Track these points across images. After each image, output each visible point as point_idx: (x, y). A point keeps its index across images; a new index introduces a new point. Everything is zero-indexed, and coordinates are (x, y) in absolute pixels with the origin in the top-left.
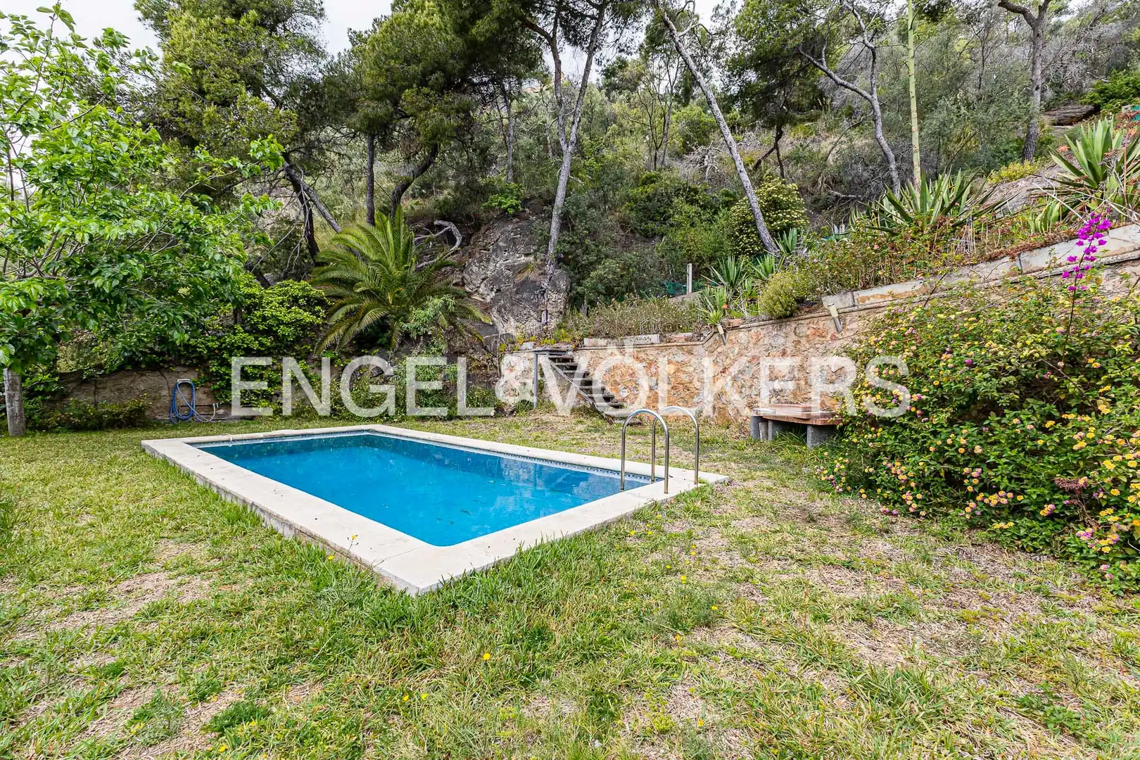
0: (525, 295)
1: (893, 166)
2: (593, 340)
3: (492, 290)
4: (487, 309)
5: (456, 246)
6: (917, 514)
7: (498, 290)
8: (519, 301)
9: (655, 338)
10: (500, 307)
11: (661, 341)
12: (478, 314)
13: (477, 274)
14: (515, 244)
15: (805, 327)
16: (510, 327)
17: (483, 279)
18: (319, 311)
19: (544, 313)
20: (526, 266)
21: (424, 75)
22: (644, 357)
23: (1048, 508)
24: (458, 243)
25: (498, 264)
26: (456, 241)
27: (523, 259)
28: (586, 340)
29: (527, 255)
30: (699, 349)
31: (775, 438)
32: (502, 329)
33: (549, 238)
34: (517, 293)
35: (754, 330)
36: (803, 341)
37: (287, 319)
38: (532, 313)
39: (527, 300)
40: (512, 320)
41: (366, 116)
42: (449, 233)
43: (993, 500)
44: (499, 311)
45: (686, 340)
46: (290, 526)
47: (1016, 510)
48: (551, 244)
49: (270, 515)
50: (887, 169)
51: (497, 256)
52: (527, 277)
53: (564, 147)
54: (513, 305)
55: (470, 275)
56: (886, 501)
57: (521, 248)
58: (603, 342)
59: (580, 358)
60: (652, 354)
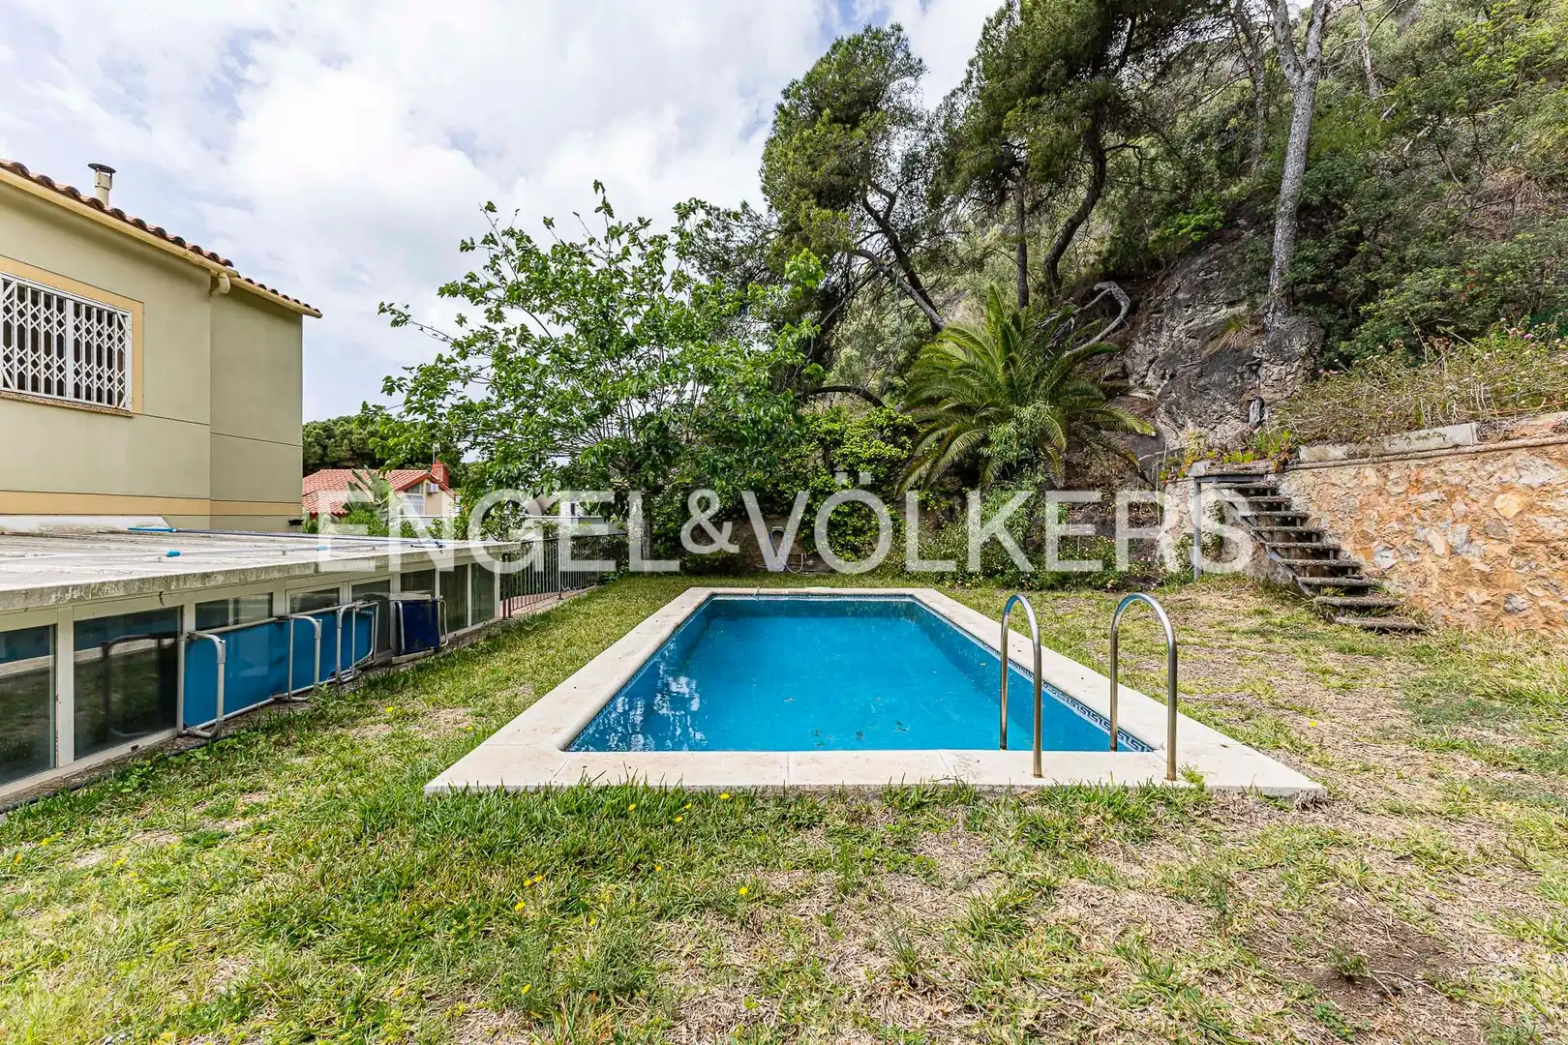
0: (1216, 377)
2: (1317, 450)
3: (1163, 377)
4: (1149, 412)
5: (1121, 317)
7: (1172, 376)
8: (1204, 389)
9: (1463, 433)
10: (1170, 404)
11: (1484, 438)
12: (1131, 421)
13: (1143, 355)
14: (1207, 290)
16: (1183, 437)
17: (1151, 362)
18: (905, 442)
19: (1255, 405)
20: (1226, 325)
22: (1438, 478)
24: (1123, 312)
25: (1176, 331)
26: (1119, 308)
27: (1224, 312)
28: (1304, 453)
29: (1231, 304)
32: (1172, 441)
33: (1270, 262)
34: (1200, 376)
37: (865, 456)
38: (1229, 408)
39: (1220, 386)
40: (1190, 423)
42: (1110, 298)
44: (1168, 412)
48: (1274, 273)
51: (1172, 318)
52: (1225, 344)
53: (1295, 78)
54: (1191, 397)
55: (1132, 358)
57: (1220, 294)
58: (1337, 452)
59: (1293, 489)
60: (1457, 470)
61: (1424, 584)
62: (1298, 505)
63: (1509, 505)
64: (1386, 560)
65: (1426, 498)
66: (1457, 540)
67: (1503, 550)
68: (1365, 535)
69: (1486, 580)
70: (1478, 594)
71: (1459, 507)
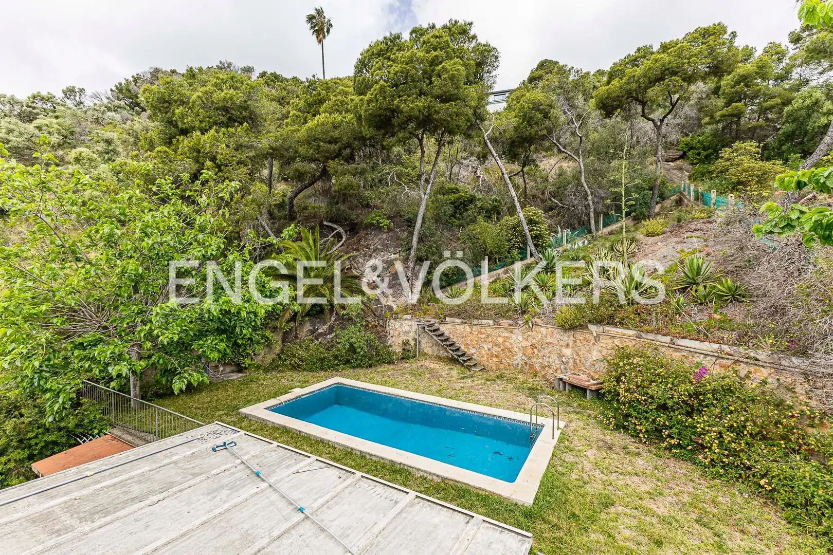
1: (590, 198)
2: (452, 319)
6: (645, 443)
9: (491, 322)
11: (495, 324)
13: (362, 264)
14: (388, 247)
15: (580, 335)
21: (340, 150)
22: (485, 332)
23: (690, 447)
24: (344, 240)
27: (393, 256)
28: (448, 319)
29: (395, 254)
30: (517, 331)
31: (569, 391)
32: (384, 303)
33: (411, 246)
35: (550, 329)
36: (578, 341)
41: (297, 170)
43: (673, 442)
45: (509, 325)
46: (438, 476)
47: (679, 446)
48: (412, 250)
49: (418, 470)
50: (586, 199)
51: (376, 254)
53: (423, 196)
55: (357, 264)
56: (632, 436)
57: (392, 250)
58: (458, 321)
59: (444, 329)
60: (489, 330)
61: (483, 357)
62: (447, 333)
63: (501, 340)
64: (473, 351)
65: (483, 336)
66: (490, 347)
67: (500, 350)
68: (467, 344)
69: (497, 356)
70: (495, 360)
71: (490, 339)
